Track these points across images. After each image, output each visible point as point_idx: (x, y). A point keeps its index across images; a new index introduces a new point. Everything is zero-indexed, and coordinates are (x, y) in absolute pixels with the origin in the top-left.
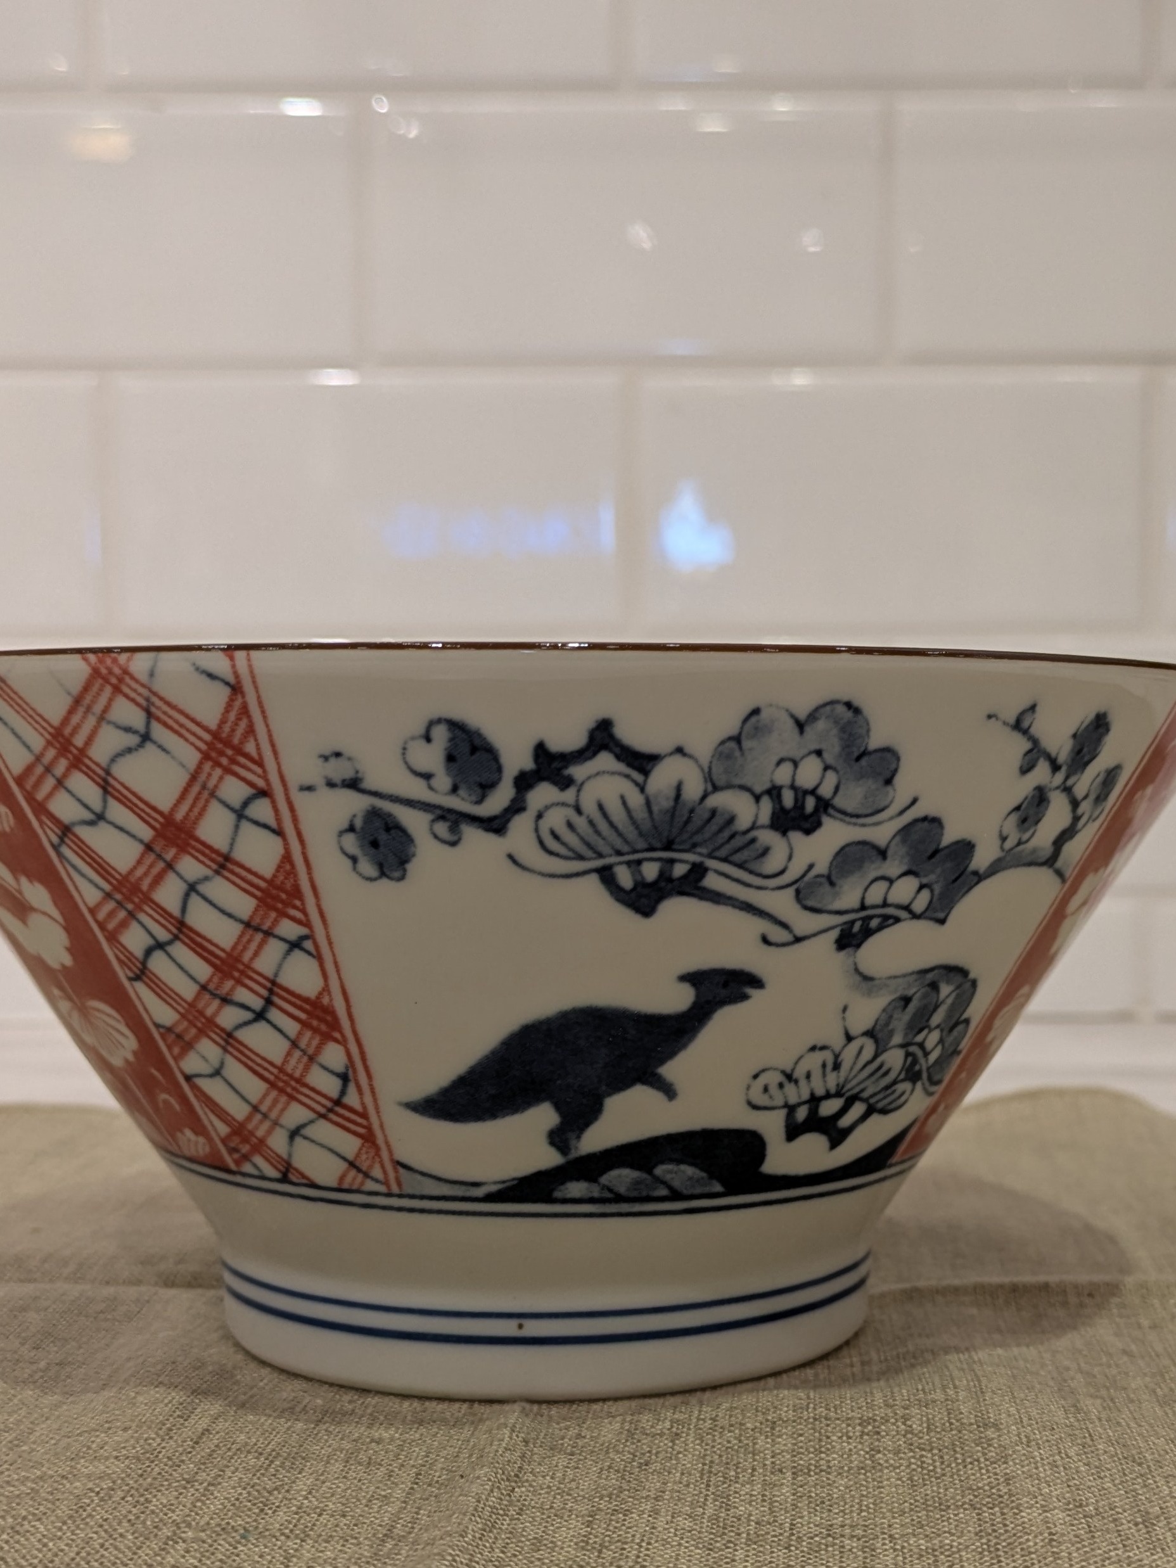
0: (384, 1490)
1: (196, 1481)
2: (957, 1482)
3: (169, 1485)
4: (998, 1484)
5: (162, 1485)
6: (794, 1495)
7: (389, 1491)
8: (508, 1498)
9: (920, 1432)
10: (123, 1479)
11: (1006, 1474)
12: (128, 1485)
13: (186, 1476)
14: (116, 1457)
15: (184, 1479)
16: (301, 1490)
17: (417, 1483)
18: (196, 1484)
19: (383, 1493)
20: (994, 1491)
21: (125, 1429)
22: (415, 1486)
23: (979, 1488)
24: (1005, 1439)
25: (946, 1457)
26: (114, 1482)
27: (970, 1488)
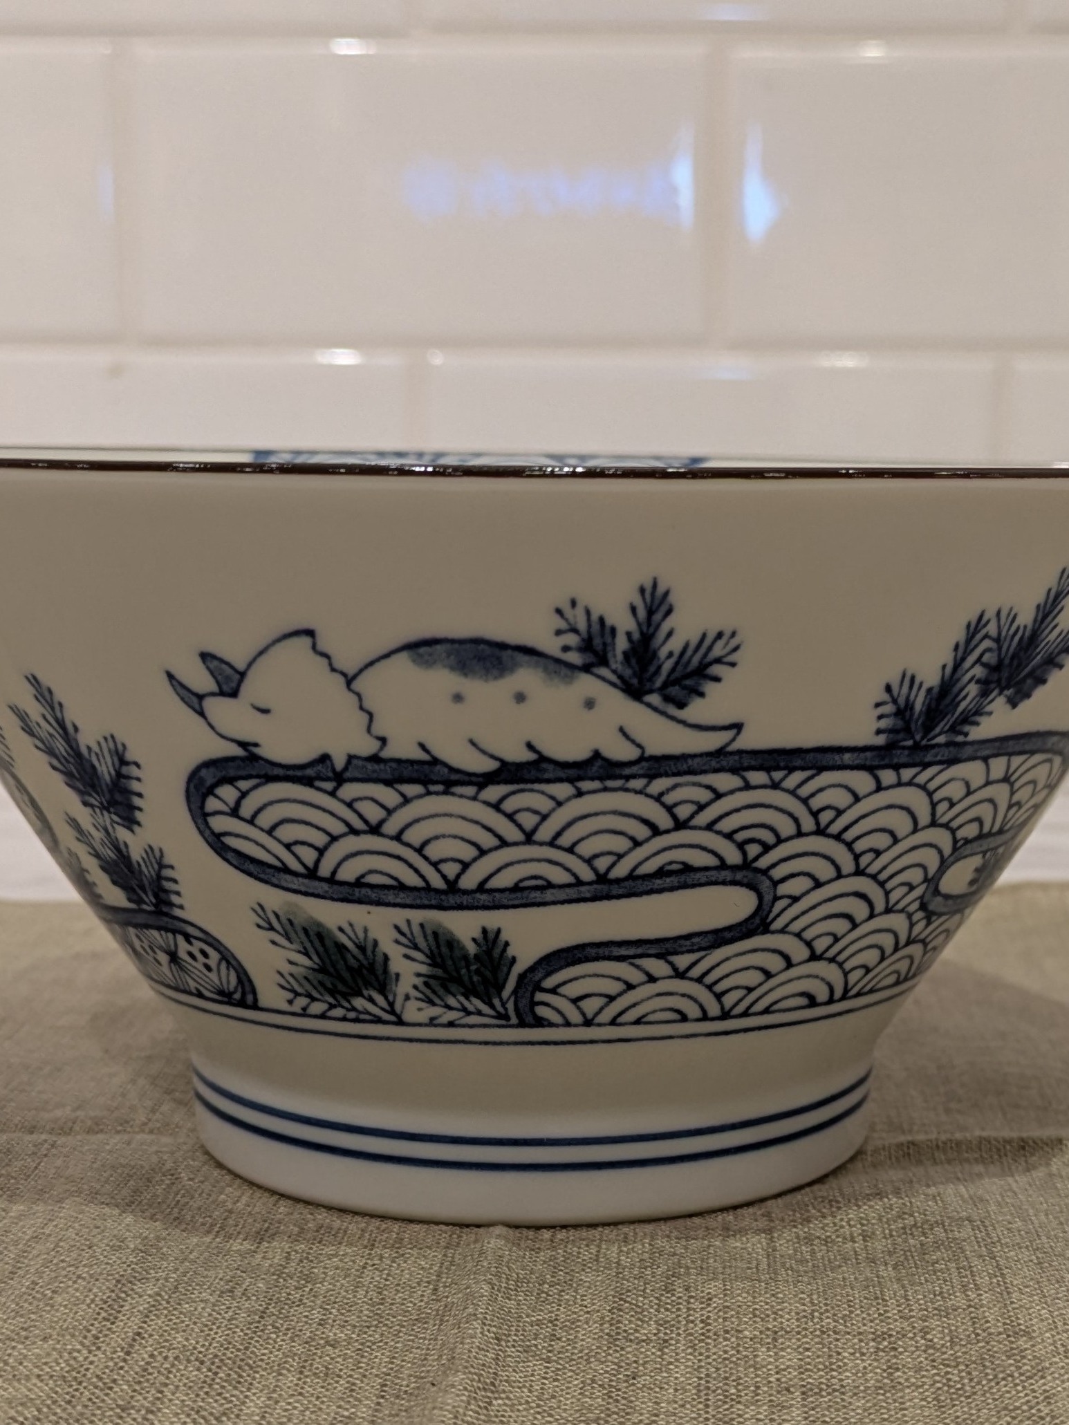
0: (347, 1410)
1: (133, 1407)
2: (990, 1401)
3: (103, 1414)
4: (1038, 1403)
5: (94, 1415)
6: (806, 1419)
7: (353, 1410)
8: (485, 1412)
9: (943, 1346)
10: (48, 1407)
11: (1045, 1391)
12: (55, 1414)
13: (120, 1402)
14: (39, 1376)
15: (118, 1406)
16: (253, 1414)
17: (383, 1397)
18: (132, 1411)
19: (346, 1413)
20: (1033, 1411)
21: (45, 1339)
22: (382, 1401)
23: (1017, 1408)
24: (1040, 1351)
25: (975, 1373)
26: (39, 1410)
27: (1005, 1409)
